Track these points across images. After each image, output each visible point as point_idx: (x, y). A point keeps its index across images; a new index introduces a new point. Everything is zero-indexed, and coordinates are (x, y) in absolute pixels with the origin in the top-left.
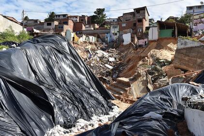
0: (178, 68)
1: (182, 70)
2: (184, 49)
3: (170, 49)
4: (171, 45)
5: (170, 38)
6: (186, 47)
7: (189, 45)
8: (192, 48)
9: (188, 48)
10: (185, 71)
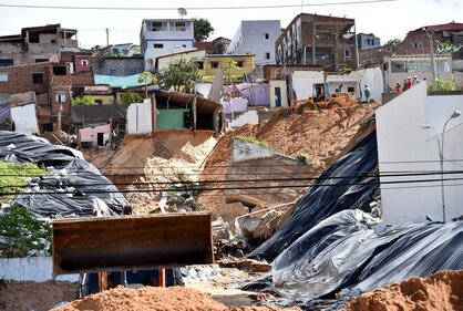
0: (236, 201)
1: (245, 204)
2: (246, 161)
3: (189, 159)
4: (188, 149)
5: (182, 132)
6: (248, 158)
7: (255, 155)
8: (259, 159)
9: (253, 160)
10: (251, 207)
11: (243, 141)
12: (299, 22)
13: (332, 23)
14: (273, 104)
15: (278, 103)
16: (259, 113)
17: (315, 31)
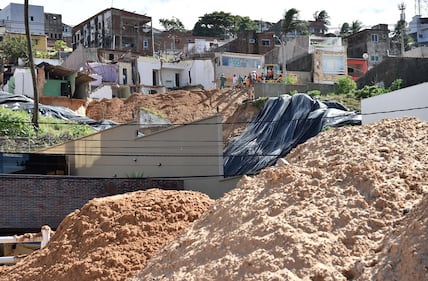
11: (146, 112)
12: (108, 15)
13: (135, 18)
14: (122, 82)
15: (125, 81)
16: (113, 88)
17: (122, 24)
